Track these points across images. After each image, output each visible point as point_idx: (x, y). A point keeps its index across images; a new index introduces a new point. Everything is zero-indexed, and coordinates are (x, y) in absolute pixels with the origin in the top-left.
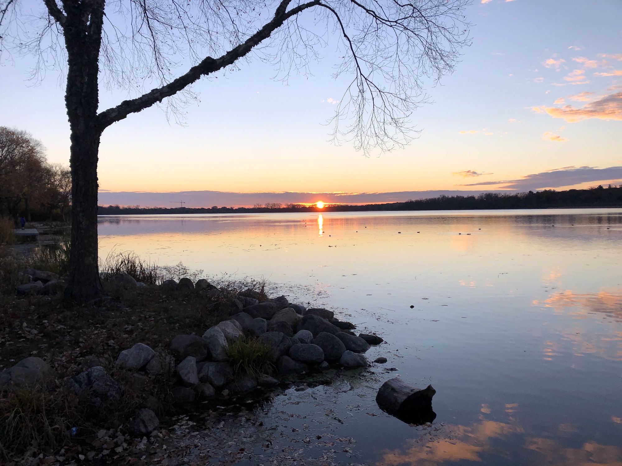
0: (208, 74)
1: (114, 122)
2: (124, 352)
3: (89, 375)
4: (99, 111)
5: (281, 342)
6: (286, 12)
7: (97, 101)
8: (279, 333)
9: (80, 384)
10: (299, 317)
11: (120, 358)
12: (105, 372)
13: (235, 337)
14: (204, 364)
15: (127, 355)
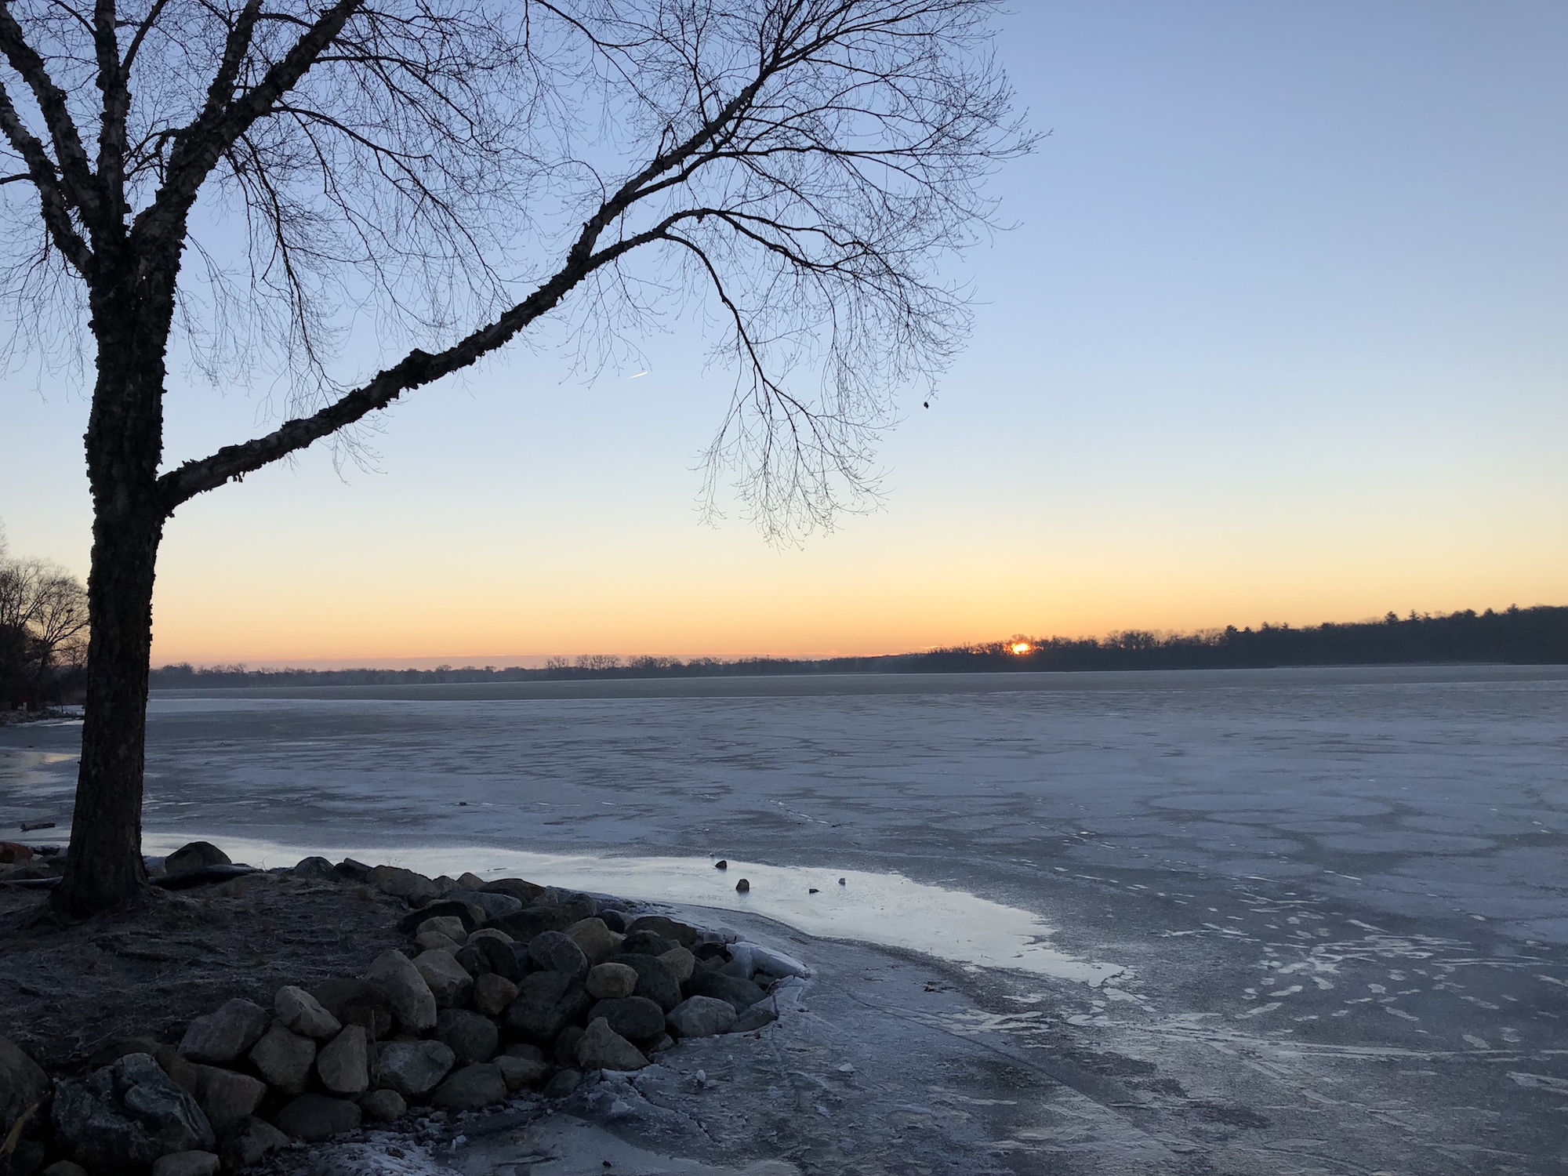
0: (416, 388)
1: (199, 493)
2: (201, 1020)
3: (116, 1075)
4: (162, 470)
5: (566, 993)
6: (592, 254)
7: (159, 446)
8: (563, 972)
9: (94, 1090)
10: (615, 940)
11: (189, 1034)
12: (155, 1064)
13: (451, 984)
14: (384, 1047)
15: (208, 1027)
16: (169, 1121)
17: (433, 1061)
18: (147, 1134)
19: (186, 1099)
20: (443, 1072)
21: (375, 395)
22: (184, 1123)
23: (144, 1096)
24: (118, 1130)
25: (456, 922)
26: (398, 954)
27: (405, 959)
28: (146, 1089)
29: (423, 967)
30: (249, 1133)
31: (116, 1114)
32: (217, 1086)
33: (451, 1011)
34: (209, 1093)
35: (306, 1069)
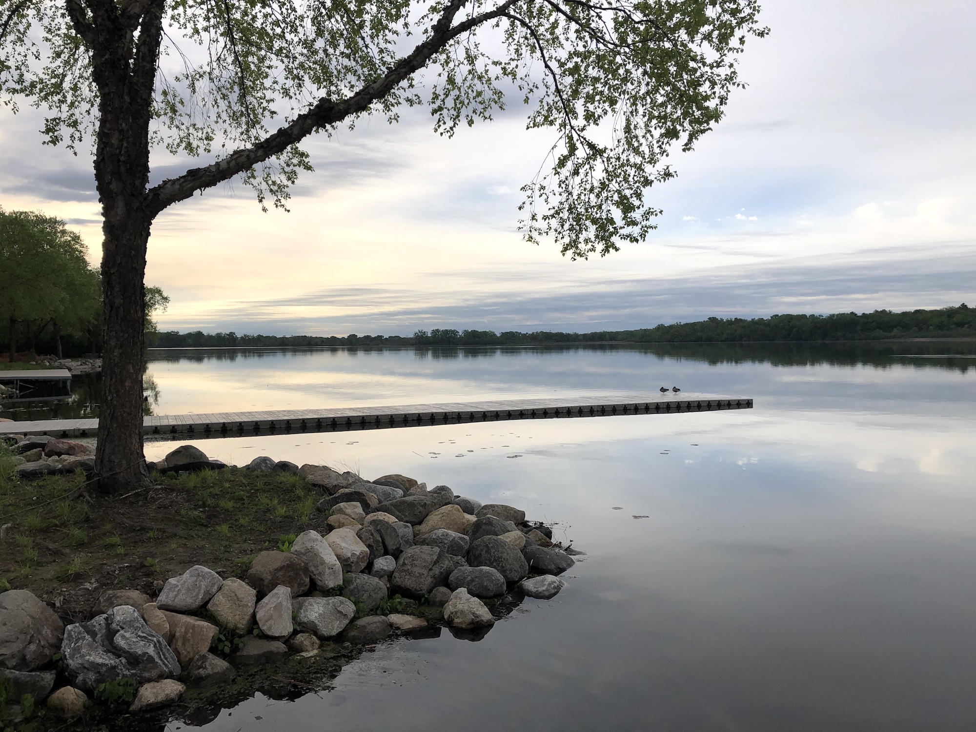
0: (324, 127)
1: (174, 203)
2: (173, 581)
3: (108, 622)
4: (148, 186)
5: (435, 563)
6: (452, 27)
8: (432, 548)
9: (93, 634)
10: (469, 521)
11: (165, 590)
12: (136, 614)
13: (353, 554)
14: (305, 601)
15: (177, 586)
16: (145, 659)
17: (341, 612)
18: (130, 668)
19: (159, 642)
20: (346, 622)
21: (296, 131)
22: (157, 660)
23: (127, 639)
24: (107, 665)
25: (356, 507)
26: (313, 534)
27: (319, 537)
28: (130, 633)
29: (334, 542)
30: (206, 667)
31: (108, 651)
32: (183, 630)
33: (354, 575)
34: (178, 634)
35: (247, 617)
